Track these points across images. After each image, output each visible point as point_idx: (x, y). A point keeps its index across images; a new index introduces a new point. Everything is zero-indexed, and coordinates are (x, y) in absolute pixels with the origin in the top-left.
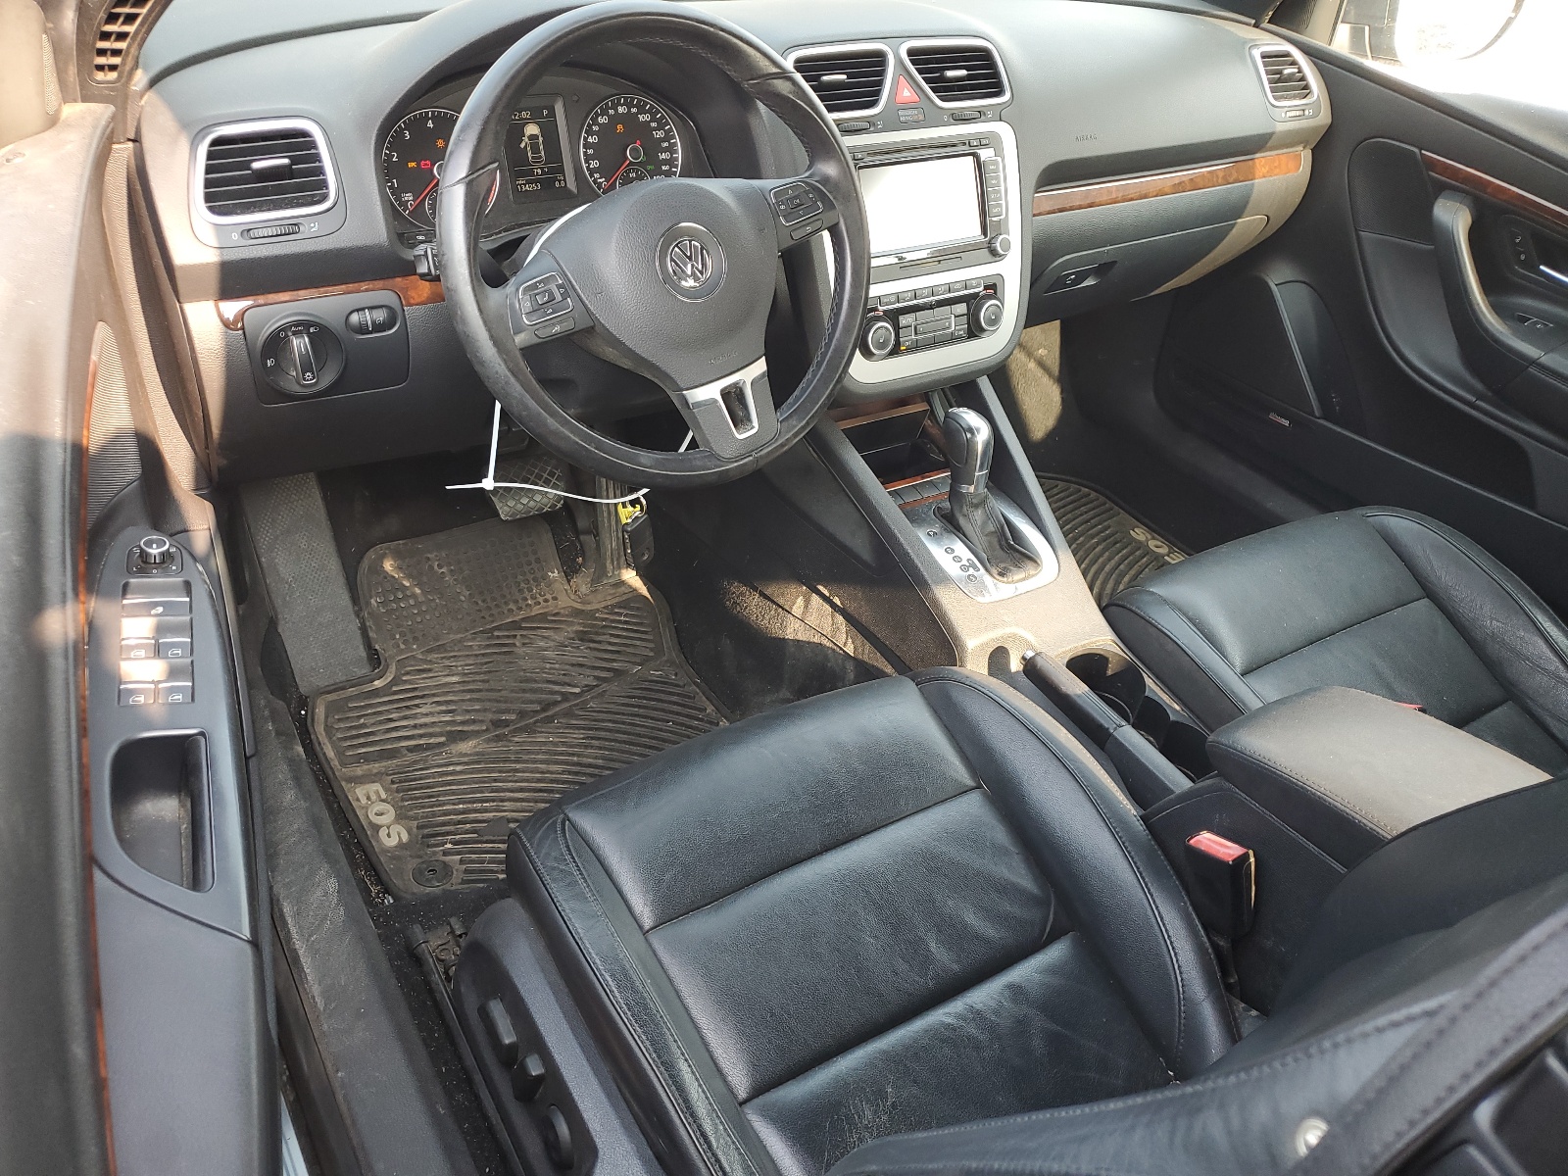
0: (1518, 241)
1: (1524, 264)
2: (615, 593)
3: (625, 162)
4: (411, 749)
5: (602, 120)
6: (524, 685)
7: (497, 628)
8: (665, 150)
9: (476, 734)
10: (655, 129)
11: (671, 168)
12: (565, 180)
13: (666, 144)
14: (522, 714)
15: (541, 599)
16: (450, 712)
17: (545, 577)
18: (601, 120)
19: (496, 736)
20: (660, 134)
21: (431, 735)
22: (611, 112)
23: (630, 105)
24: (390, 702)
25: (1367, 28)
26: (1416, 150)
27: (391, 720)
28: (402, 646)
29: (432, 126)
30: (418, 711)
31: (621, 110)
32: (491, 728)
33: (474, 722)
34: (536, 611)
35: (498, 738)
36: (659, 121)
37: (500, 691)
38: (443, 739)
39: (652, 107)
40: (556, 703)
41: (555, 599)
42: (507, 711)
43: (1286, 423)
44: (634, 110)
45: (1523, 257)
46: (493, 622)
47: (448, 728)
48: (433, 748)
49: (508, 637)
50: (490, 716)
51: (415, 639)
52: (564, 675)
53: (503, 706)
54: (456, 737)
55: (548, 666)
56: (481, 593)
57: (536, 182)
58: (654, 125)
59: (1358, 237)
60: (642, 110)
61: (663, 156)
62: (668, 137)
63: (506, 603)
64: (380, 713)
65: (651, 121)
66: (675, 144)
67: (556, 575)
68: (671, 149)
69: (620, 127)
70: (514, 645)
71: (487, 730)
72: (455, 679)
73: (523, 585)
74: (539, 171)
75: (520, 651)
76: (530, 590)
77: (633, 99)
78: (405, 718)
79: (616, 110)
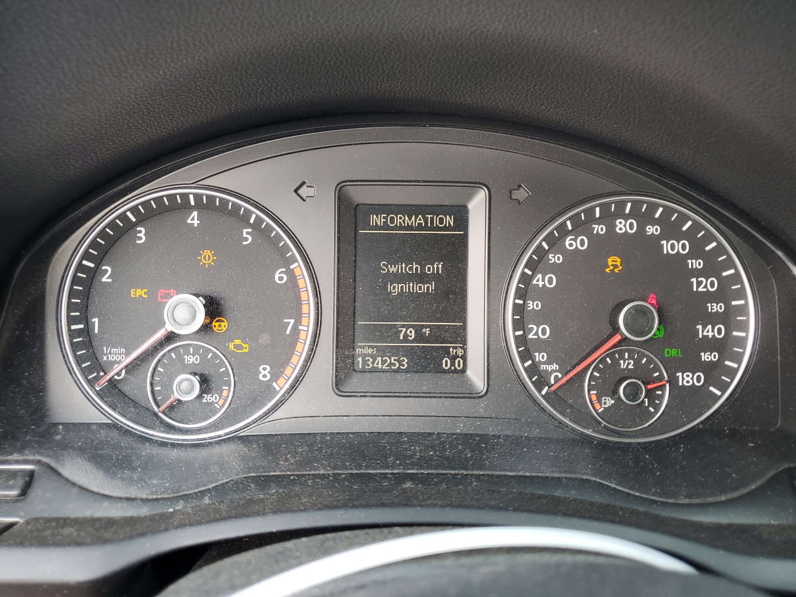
3: (611, 336)
5: (574, 243)
8: (713, 319)
10: (698, 273)
11: (722, 358)
12: (464, 358)
13: (716, 308)
18: (570, 243)
20: (706, 285)
22: (599, 229)
23: (645, 219)
29: (196, 222)
31: (621, 226)
36: (709, 258)
39: (696, 227)
44: (651, 230)
57: (395, 351)
58: (697, 264)
60: (672, 231)
61: (709, 332)
62: (723, 294)
65: (691, 255)
66: (743, 310)
68: (728, 319)
69: (614, 261)
74: (412, 334)
77: (653, 207)
79: (611, 227)
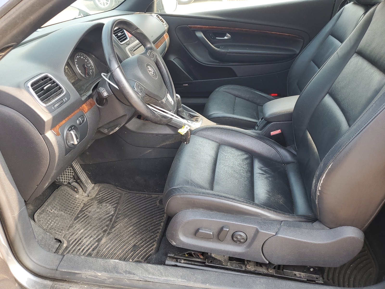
0: (211, 35)
1: (213, 39)
2: (95, 191)
4: (93, 250)
6: (100, 220)
7: (78, 214)
9: (102, 237)
14: (107, 226)
15: (80, 203)
16: (91, 237)
17: (76, 198)
19: (107, 234)
20: (86, 60)
21: (93, 245)
24: (74, 246)
25: (159, 10)
26: (187, 26)
27: (79, 249)
28: (61, 234)
30: (83, 243)
32: (104, 233)
33: (99, 235)
34: (82, 205)
35: (109, 234)
36: (85, 57)
37: (96, 225)
38: (96, 244)
39: (83, 54)
40: (112, 218)
41: (83, 200)
42: (103, 228)
43: (187, 85)
45: (213, 37)
46: (75, 214)
47: (95, 240)
48: (97, 246)
49: (83, 214)
50: (101, 231)
51: (62, 230)
52: (106, 212)
53: (101, 227)
54: (99, 240)
55: (101, 213)
56: (66, 210)
58: (84, 59)
59: (183, 45)
63: (74, 208)
64: (75, 250)
67: (78, 196)
68: (90, 63)
70: (87, 215)
71: (104, 234)
72: (82, 231)
73: (73, 203)
75: (90, 214)
76: (76, 203)
78: (82, 246)
